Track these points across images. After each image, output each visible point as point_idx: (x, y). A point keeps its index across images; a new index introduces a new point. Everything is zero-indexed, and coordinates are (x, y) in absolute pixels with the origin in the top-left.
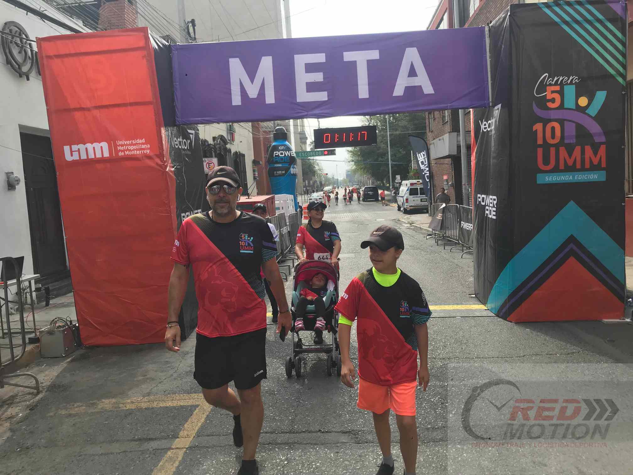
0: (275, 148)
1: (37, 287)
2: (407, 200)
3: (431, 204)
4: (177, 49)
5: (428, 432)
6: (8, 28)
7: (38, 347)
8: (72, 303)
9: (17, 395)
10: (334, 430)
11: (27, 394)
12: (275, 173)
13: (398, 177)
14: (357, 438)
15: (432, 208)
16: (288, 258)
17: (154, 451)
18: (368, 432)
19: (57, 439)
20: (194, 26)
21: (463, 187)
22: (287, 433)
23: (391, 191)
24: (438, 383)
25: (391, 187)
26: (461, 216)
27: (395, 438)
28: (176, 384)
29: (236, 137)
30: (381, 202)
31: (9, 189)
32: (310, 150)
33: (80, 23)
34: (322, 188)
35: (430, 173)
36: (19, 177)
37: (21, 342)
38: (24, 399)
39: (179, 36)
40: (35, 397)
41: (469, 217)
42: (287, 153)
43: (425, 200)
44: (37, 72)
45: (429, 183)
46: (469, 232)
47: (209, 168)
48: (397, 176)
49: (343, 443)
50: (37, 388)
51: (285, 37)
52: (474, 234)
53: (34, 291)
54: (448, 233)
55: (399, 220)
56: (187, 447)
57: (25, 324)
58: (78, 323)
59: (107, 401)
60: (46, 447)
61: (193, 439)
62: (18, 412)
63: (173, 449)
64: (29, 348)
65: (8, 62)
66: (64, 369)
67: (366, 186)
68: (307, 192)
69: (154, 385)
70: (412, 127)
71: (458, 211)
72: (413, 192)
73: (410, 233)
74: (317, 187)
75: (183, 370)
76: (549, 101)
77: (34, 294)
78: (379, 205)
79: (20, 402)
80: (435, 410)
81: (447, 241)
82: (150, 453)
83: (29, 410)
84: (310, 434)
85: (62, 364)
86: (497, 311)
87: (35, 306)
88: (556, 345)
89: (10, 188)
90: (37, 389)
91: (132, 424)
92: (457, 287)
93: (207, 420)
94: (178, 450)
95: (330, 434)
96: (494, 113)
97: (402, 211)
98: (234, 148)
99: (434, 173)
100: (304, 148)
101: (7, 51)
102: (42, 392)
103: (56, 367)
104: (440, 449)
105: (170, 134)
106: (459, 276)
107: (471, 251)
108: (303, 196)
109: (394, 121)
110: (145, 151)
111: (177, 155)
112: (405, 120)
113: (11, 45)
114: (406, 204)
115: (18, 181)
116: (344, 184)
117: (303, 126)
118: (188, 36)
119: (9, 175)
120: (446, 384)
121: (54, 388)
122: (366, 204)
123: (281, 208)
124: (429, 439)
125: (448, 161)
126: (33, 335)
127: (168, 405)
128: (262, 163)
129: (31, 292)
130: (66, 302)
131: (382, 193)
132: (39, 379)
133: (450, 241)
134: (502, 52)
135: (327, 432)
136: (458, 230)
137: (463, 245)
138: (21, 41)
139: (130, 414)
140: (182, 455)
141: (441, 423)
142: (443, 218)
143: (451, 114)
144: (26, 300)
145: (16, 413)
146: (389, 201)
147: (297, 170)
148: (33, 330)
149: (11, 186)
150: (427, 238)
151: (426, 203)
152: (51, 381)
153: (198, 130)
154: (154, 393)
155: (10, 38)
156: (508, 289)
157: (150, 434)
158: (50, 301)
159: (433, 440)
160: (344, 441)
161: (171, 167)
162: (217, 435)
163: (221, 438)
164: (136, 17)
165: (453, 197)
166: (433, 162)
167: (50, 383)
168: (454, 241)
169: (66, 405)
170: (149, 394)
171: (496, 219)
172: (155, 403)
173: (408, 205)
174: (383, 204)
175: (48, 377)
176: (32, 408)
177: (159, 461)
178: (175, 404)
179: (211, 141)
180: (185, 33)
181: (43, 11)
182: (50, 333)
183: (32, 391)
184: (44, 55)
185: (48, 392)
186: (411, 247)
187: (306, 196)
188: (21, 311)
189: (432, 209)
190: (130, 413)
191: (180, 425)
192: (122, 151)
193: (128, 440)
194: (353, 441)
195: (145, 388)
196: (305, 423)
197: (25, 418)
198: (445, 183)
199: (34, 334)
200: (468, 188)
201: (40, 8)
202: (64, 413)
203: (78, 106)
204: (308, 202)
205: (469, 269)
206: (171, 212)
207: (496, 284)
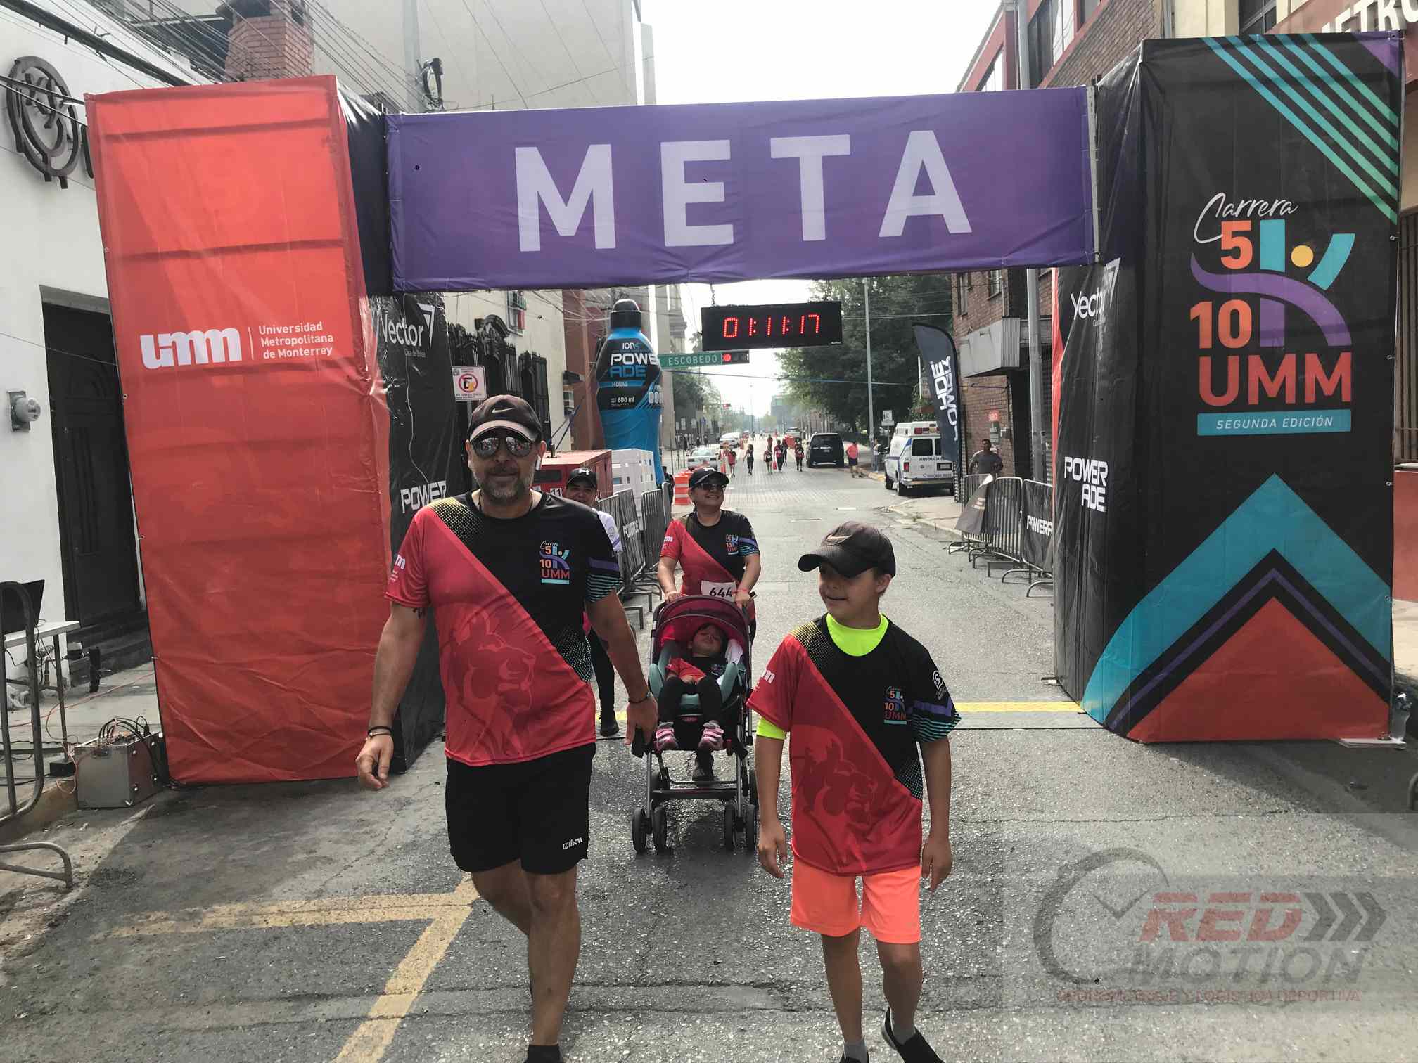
0: (615, 346)
1: (72, 649)
2: (906, 465)
3: (961, 475)
4: (400, 126)
5: (947, 987)
6: (23, 72)
7: (70, 783)
8: (149, 685)
9: (20, 892)
10: (735, 979)
11: (44, 890)
12: (613, 400)
13: (888, 414)
14: (788, 998)
15: (962, 483)
16: (638, 591)
17: (329, 1023)
18: (812, 985)
19: (110, 992)
20: (438, 72)
21: (1034, 439)
22: (629, 985)
23: (872, 446)
24: (970, 877)
25: (871, 436)
26: (1025, 503)
27: (874, 999)
28: (382, 872)
29: (528, 318)
30: (848, 470)
31: (15, 430)
32: (692, 352)
33: (185, 64)
34: (717, 437)
35: (958, 408)
36: (37, 402)
37: (31, 772)
38: (37, 901)
39: (404, 94)
40: (62, 897)
41: (1046, 505)
42: (641, 358)
43: (948, 466)
44: (84, 171)
45: (956, 428)
46: (1044, 540)
47: (466, 388)
48: (885, 413)
49: (755, 1009)
50: (67, 876)
51: (641, 102)
52: (1055, 545)
53: (66, 658)
54: (999, 540)
55: (888, 510)
56: (403, 1014)
57: (43, 730)
58: (163, 731)
59: (223, 909)
60: (85, 1012)
61: (417, 997)
62: (24, 931)
63: (372, 1019)
64: (51, 785)
65: (21, 147)
66: (127, 836)
67: (816, 434)
68: (684, 445)
69: (330, 875)
70: (921, 304)
71: (1020, 491)
72: (920, 448)
73: (913, 540)
74: (707, 433)
75: (398, 840)
76: (1227, 253)
77: (65, 665)
78: (845, 475)
79: (27, 908)
80: (963, 936)
81: (996, 559)
82: (320, 1028)
83: (49, 925)
84: (681, 989)
85: (123, 823)
86: (1105, 717)
87: (66, 692)
88: (1236, 795)
89: (17, 427)
90: (67, 879)
91: (279, 960)
92: (1015, 662)
93: (449, 954)
94: (382, 1021)
95: (727, 988)
96: (1105, 277)
97: (896, 489)
98: (521, 344)
99: (968, 409)
100: (678, 348)
101: (20, 122)
102: (77, 885)
103: (111, 830)
104: (974, 1025)
105: (379, 312)
106: (1021, 636)
107: (1048, 580)
108: (675, 453)
109: (881, 291)
110: (323, 351)
111: (394, 359)
112: (906, 288)
113: (28, 108)
114: (905, 475)
115: (35, 411)
116: (767, 426)
117: (677, 298)
118: (424, 95)
119: (14, 397)
120: (989, 879)
121: (104, 877)
122: (813, 474)
123: (625, 480)
124: (950, 1003)
125: (1001, 380)
126: (59, 758)
127: (362, 920)
128: (585, 377)
129: (58, 660)
130: (136, 683)
131: (850, 449)
132: (71, 857)
133: (1003, 558)
134: (1123, 143)
135: (720, 984)
136: (1019, 534)
137: (1030, 568)
138: (51, 100)
139: (276, 938)
140: (393, 1032)
141: (977, 966)
142: (986, 507)
143: (1007, 278)
144: (47, 677)
145: (19, 932)
146: (867, 467)
147: (662, 394)
148: (60, 746)
149: (19, 422)
150: (951, 551)
151: (950, 473)
152: (99, 861)
153: (443, 305)
154: (332, 892)
155: (26, 93)
156: (1129, 668)
157: (319, 984)
158: (101, 680)
159: (958, 1006)
160: (758, 1004)
161: (379, 385)
162: (473, 989)
163: (483, 995)
164: (309, 53)
165: (1009, 461)
166: (966, 383)
167: (97, 866)
168: (1011, 560)
169: (133, 917)
170: (319, 894)
171: (1106, 513)
172: (334, 914)
173: (909, 477)
174: (854, 474)
175: (93, 853)
176: (55, 922)
177: (340, 1046)
178: (379, 916)
179: (470, 329)
180: (417, 89)
181: (102, 36)
182: (100, 752)
183: (55, 883)
184: (102, 133)
185: (91, 887)
186: (914, 571)
187: (681, 452)
188: (35, 701)
189: (962, 487)
190: (276, 936)
191: (388, 964)
192: (271, 349)
193: (271, 999)
194: (779, 1005)
195: (311, 879)
196: (672, 964)
197: (39, 945)
198: (993, 429)
199: (63, 754)
200: (1044, 442)
201: (96, 28)
202: (126, 935)
203: (175, 249)
204: (687, 466)
205: (1042, 621)
206: (377, 487)
207: (1105, 657)
